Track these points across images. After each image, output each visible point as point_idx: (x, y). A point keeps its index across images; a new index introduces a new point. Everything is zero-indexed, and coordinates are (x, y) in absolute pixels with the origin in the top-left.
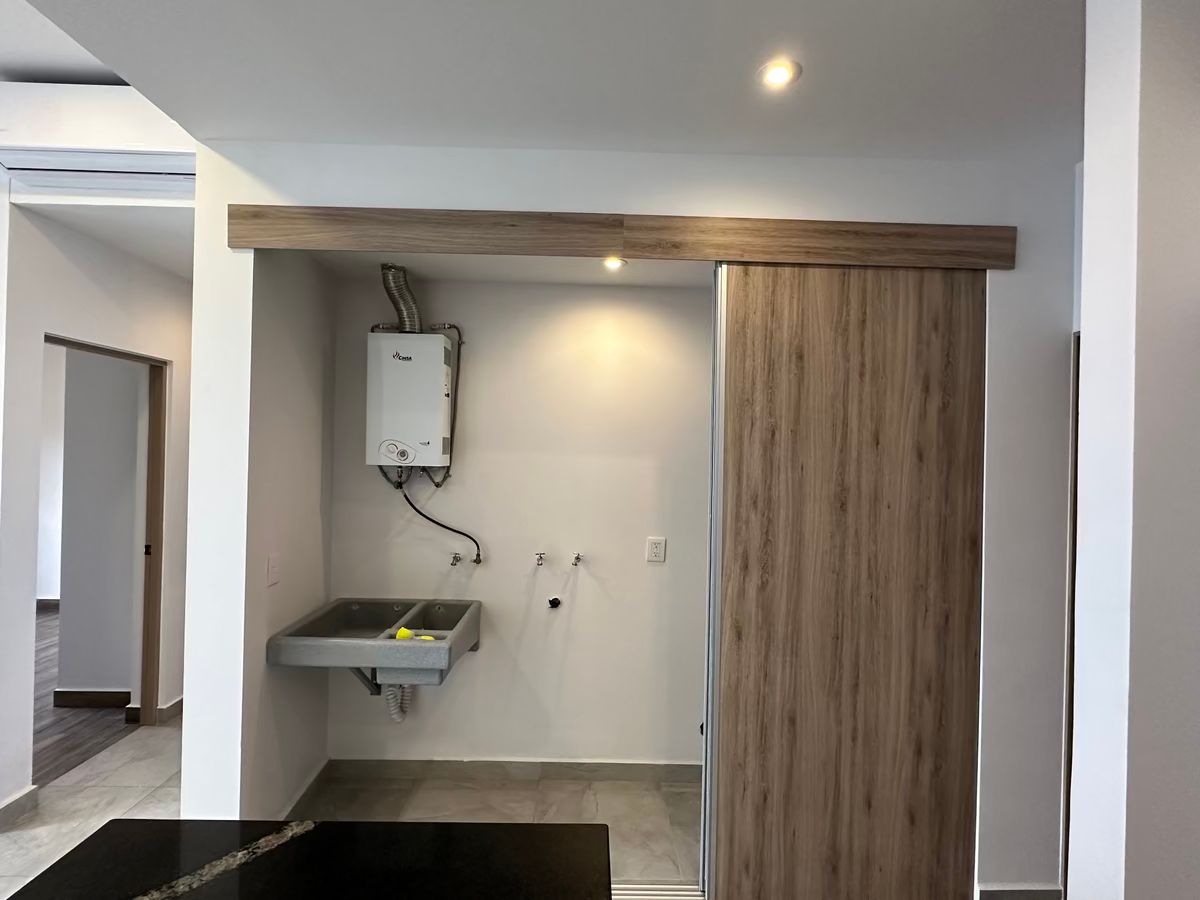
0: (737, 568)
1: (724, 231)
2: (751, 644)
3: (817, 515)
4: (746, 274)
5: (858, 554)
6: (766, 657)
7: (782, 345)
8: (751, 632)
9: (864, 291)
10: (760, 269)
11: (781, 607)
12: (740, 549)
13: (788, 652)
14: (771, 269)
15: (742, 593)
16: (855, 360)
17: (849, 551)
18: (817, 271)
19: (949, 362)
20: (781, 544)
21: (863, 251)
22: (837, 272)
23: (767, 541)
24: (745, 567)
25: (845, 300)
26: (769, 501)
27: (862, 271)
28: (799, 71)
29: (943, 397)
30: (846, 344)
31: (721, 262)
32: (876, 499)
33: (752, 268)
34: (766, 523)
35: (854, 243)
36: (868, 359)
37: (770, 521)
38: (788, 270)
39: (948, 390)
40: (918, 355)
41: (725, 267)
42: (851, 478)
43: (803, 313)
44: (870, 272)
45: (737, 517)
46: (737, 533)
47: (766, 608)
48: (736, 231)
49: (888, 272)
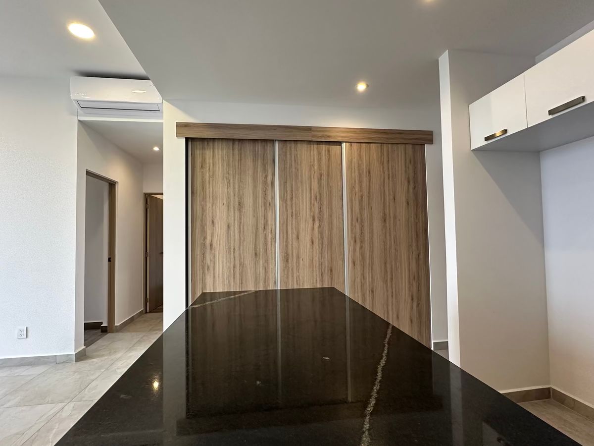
0: (352, 242)
1: (343, 132)
2: (358, 267)
3: (377, 224)
4: (351, 145)
5: (390, 235)
6: (363, 271)
7: (363, 169)
8: (358, 262)
9: (388, 151)
10: (356, 144)
11: (367, 254)
12: (353, 236)
13: (370, 268)
14: (359, 144)
15: (354, 250)
16: (386, 173)
17: (388, 234)
18: (374, 145)
19: (415, 173)
20: (366, 233)
21: (387, 138)
22: (379, 145)
23: (362, 233)
24: (355, 241)
25: (382, 154)
26: (362, 220)
27: (387, 145)
28: (368, 86)
29: (414, 185)
30: (383, 168)
31: (343, 142)
32: (395, 217)
33: (353, 144)
34: (361, 226)
35: (385, 136)
36: (390, 173)
37: (362, 226)
38: (364, 144)
39: (415, 182)
40: (406, 172)
41: (344, 143)
42: (387, 211)
43: (369, 158)
44: (390, 145)
45: (352, 225)
46: (352, 230)
47: (363, 255)
48: (348, 132)
49: (396, 145)
